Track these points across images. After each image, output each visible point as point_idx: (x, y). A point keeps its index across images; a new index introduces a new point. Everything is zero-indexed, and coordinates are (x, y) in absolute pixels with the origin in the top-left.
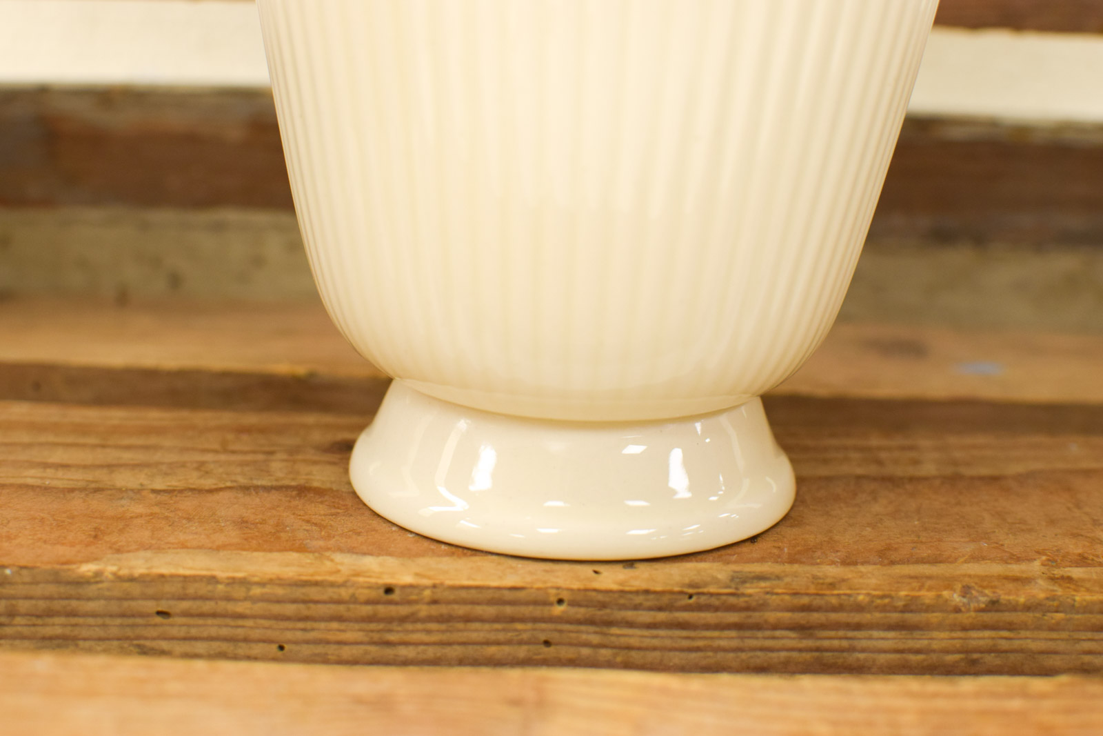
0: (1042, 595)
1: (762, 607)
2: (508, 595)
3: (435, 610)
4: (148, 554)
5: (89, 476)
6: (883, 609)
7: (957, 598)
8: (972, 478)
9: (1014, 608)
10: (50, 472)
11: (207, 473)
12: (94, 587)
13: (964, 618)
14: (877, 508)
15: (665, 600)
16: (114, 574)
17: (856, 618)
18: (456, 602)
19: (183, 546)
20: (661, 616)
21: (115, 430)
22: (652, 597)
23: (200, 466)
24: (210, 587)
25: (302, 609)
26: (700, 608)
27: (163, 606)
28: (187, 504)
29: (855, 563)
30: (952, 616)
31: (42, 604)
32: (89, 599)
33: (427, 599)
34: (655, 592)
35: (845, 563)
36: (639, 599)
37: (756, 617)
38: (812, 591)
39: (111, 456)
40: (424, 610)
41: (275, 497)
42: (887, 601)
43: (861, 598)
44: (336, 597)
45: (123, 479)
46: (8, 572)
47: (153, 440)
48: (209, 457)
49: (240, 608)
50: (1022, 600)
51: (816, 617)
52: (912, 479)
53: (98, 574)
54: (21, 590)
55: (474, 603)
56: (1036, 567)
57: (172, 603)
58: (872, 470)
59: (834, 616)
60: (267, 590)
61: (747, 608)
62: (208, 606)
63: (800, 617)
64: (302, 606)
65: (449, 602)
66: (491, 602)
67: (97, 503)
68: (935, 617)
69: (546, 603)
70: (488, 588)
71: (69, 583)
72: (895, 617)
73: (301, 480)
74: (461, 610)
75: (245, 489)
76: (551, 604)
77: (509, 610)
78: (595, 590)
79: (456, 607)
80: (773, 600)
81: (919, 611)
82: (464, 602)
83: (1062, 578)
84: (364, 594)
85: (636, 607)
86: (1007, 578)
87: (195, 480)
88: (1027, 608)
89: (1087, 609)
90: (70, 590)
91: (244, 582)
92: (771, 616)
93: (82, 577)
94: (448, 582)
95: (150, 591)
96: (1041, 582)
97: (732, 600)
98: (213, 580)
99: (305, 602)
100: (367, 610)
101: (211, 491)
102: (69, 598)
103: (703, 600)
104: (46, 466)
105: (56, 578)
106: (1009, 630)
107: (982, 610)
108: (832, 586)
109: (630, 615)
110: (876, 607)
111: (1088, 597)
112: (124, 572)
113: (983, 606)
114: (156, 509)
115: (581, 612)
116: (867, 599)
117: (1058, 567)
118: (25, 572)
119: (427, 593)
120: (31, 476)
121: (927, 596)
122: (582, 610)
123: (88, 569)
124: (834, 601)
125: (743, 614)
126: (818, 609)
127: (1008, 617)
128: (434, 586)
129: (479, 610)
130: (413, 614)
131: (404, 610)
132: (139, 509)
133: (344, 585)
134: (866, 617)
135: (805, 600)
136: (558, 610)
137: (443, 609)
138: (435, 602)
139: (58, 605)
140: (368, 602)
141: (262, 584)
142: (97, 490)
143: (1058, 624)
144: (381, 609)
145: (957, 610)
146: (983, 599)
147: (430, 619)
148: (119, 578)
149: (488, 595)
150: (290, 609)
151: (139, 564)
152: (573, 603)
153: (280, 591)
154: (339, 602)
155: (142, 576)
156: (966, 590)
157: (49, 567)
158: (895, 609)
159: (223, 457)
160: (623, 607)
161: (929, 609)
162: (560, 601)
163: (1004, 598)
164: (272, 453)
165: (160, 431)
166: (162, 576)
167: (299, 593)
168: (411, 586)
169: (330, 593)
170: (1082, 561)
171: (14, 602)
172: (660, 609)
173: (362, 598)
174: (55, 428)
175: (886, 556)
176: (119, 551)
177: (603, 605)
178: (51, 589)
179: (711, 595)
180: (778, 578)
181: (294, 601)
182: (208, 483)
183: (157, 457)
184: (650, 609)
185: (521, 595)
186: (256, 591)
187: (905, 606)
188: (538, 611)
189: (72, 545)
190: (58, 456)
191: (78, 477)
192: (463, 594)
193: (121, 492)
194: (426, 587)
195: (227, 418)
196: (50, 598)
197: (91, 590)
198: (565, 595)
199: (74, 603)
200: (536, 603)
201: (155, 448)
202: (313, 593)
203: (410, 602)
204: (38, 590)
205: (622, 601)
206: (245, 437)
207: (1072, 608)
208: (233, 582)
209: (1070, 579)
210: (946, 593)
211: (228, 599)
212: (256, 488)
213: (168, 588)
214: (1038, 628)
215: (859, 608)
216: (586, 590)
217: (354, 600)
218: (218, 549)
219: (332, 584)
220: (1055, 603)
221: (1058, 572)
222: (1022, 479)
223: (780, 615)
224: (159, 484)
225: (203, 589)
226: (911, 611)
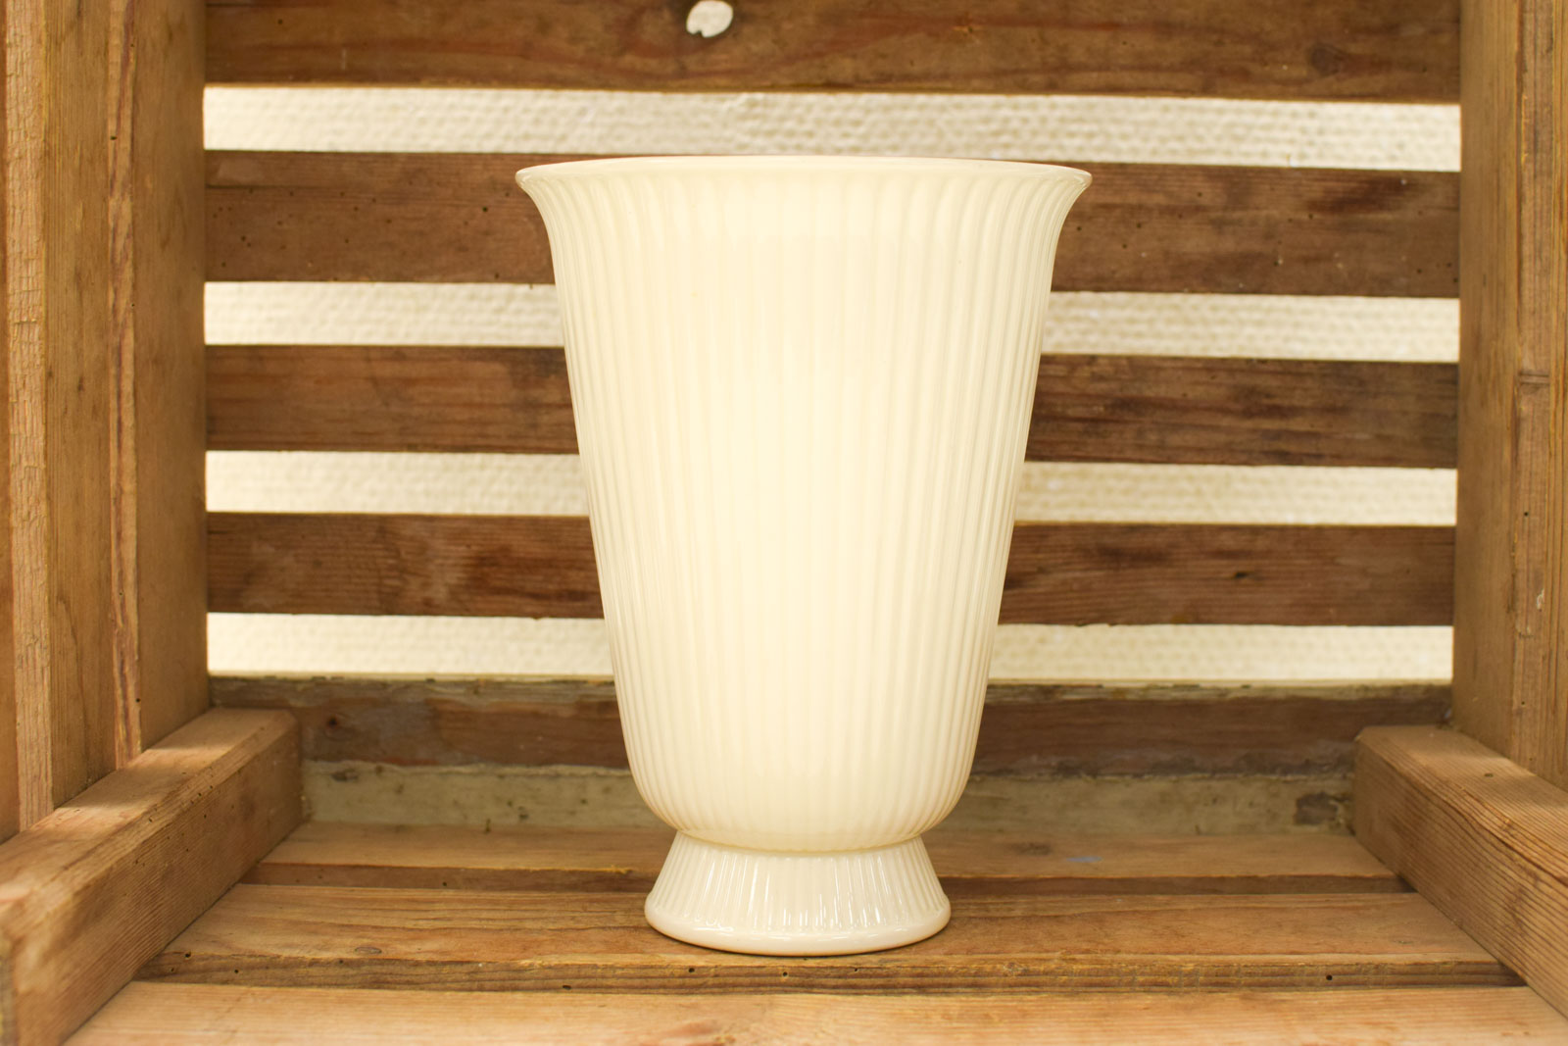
0: (1053, 966)
1: (896, 975)
2: (757, 971)
3: (717, 981)
4: (557, 956)
5: (509, 924)
6: (964, 975)
7: (1005, 969)
8: (1042, 917)
9: (1038, 974)
10: (483, 922)
11: (579, 922)
12: (528, 973)
13: (1009, 980)
14: (976, 931)
15: (842, 972)
16: (540, 965)
17: (949, 980)
18: (728, 975)
19: (575, 952)
20: (840, 981)
21: (513, 903)
22: (834, 970)
23: (573, 918)
24: (594, 971)
25: (644, 982)
26: (862, 976)
27: (567, 982)
28: (572, 935)
29: (951, 954)
30: (1003, 978)
31: (498, 984)
32: (525, 980)
33: (712, 974)
34: (837, 968)
35: (946, 954)
36: (828, 972)
37: (893, 981)
38: (924, 965)
39: (519, 914)
40: (711, 981)
41: (621, 931)
42: (965, 970)
43: (950, 969)
44: (662, 974)
45: (529, 925)
46: (480, 965)
47: (540, 907)
48: (576, 914)
49: (610, 982)
50: (1042, 968)
51: (926, 980)
52: (1003, 918)
53: (531, 965)
54: (487, 976)
55: (738, 976)
56: (1058, 954)
57: (572, 980)
58: (982, 914)
59: (936, 980)
60: (625, 971)
61: (888, 976)
62: (592, 982)
63: (918, 980)
64: (643, 980)
65: (725, 976)
66: (747, 975)
67: (518, 935)
68: (993, 979)
69: (777, 975)
70: (746, 967)
71: (514, 971)
72: (970, 980)
73: (635, 924)
74: (730, 980)
75: (603, 928)
76: (780, 976)
77: (757, 979)
78: (804, 967)
79: (728, 978)
80: (902, 970)
81: (984, 976)
82: (732, 975)
83: (1070, 959)
84: (678, 972)
85: (827, 976)
86: (1037, 959)
87: (572, 924)
88: (1046, 973)
89: (1081, 973)
90: (515, 975)
91: (612, 967)
92: (902, 980)
93: (522, 966)
94: (724, 964)
95: (560, 974)
96: (1056, 961)
97: (879, 971)
98: (595, 966)
99: (645, 978)
100: (679, 981)
101: (583, 929)
102: (515, 979)
103: (863, 971)
104: (480, 919)
105: (508, 968)
106: (1038, 986)
107: (1019, 975)
108: (935, 963)
109: (823, 981)
110: (959, 974)
111: (1080, 967)
112: (546, 963)
113: (1019, 972)
114: (554, 937)
115: (796, 980)
116: (954, 969)
117: (1071, 954)
118: (490, 965)
119: (713, 970)
120: (474, 924)
121: (988, 968)
122: (797, 978)
123: (525, 962)
124: (935, 970)
125: (886, 979)
126: (927, 976)
127: (1035, 979)
128: (716, 967)
129: (741, 980)
130: (705, 983)
131: (700, 981)
132: (545, 937)
133: (667, 967)
134: (954, 980)
135: (919, 971)
136: (784, 979)
137: (721, 980)
138: (716, 976)
139: (507, 984)
140: (680, 977)
141: (623, 968)
142: (517, 930)
143: (1064, 982)
144: (687, 980)
145: (1006, 975)
146: (1020, 969)
147: (714, 986)
148: (544, 967)
149: (746, 971)
150: (637, 982)
151: (553, 960)
152: (792, 975)
153: (632, 972)
154: (664, 977)
155: (556, 965)
156: (1011, 965)
157: (503, 962)
158: (970, 975)
159: (585, 914)
160: (819, 977)
161: (989, 974)
162: (785, 974)
163: (1031, 968)
164: (615, 912)
165: (543, 902)
166: (567, 965)
167: (643, 972)
168: (703, 967)
169: (659, 972)
170: (1087, 952)
171: (483, 983)
172: (840, 977)
173: (677, 975)
174: (476, 901)
175: (970, 952)
176: (540, 954)
177: (808, 976)
178: (505, 975)
179: (868, 968)
180: (906, 960)
181: (640, 978)
182: (581, 926)
183: (545, 914)
184: (834, 977)
185: (764, 970)
186: (619, 972)
187: (976, 973)
188: (773, 980)
189: (513, 952)
190: (484, 915)
191: (502, 924)
192: (732, 970)
193: (531, 931)
194: (712, 967)
195: (582, 895)
196: (504, 980)
197: (527, 974)
198: (788, 970)
199: (517, 982)
200: (771, 975)
201: (543, 910)
202: (650, 972)
203: (703, 976)
204: (497, 975)
205: (818, 973)
206: (595, 904)
207: (1072, 973)
208: (606, 967)
209: (1074, 959)
210: (998, 966)
211: (603, 977)
212: (609, 927)
213: (570, 972)
214: (1054, 985)
215: (950, 975)
216: (799, 967)
217: (672, 976)
218: (595, 953)
219: (661, 967)
220: (1061, 971)
221: (1068, 957)
222: (1072, 917)
223: (906, 979)
224: (551, 927)
225: (590, 972)
226: (979, 976)
